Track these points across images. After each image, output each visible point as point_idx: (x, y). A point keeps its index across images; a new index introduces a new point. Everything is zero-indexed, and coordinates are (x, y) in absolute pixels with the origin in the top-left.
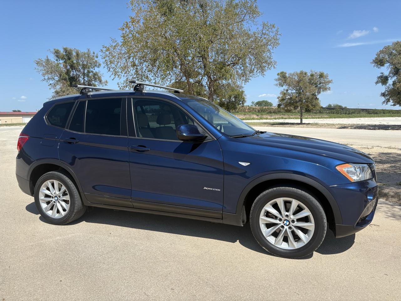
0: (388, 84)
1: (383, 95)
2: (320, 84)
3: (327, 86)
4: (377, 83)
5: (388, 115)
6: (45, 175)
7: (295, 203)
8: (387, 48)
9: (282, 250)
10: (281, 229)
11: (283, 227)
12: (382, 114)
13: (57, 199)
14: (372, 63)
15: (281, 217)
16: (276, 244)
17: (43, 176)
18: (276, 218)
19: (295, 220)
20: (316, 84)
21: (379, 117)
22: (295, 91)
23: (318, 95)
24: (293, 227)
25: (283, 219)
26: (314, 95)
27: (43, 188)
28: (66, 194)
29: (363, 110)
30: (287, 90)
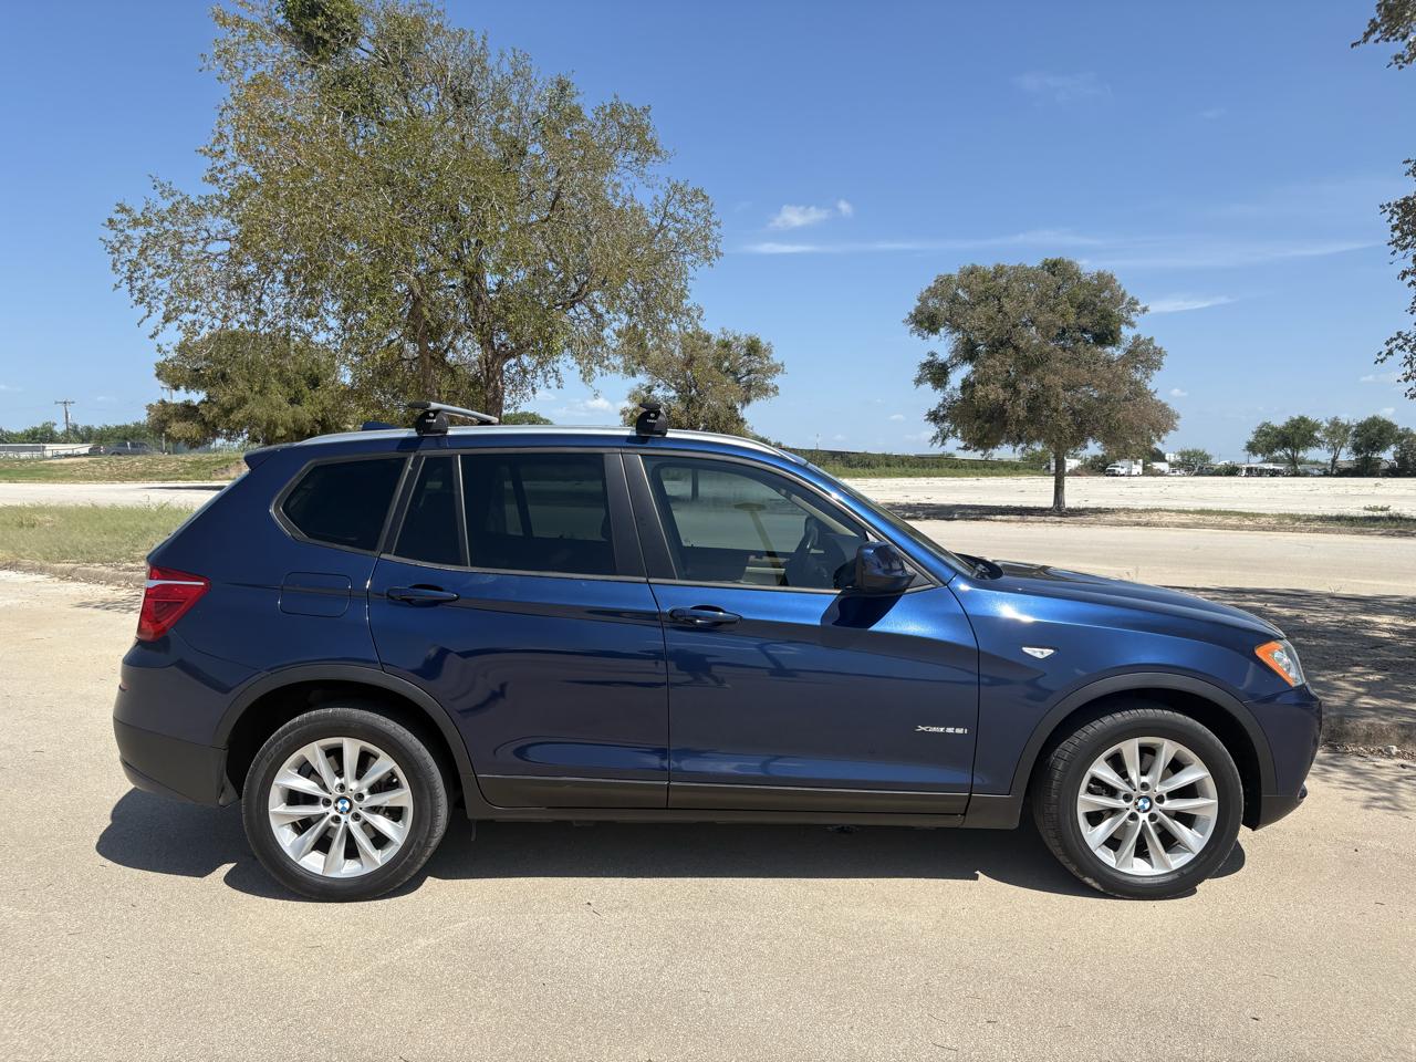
0: (948, 387)
1: (934, 417)
2: (749, 372)
3: (768, 381)
4: (919, 381)
7: (1167, 751)
8: (945, 281)
9: (1140, 880)
10: (1132, 822)
11: (1134, 816)
12: (883, 468)
14: (905, 322)
15: (1130, 790)
16: (1121, 866)
18: (1115, 792)
19: (1166, 795)
20: (735, 373)
21: (875, 475)
22: (672, 393)
23: (743, 407)
24: (1160, 814)
25: (1135, 795)
26: (732, 408)
27: (290, 772)
28: (396, 786)
29: (834, 454)
30: (649, 389)
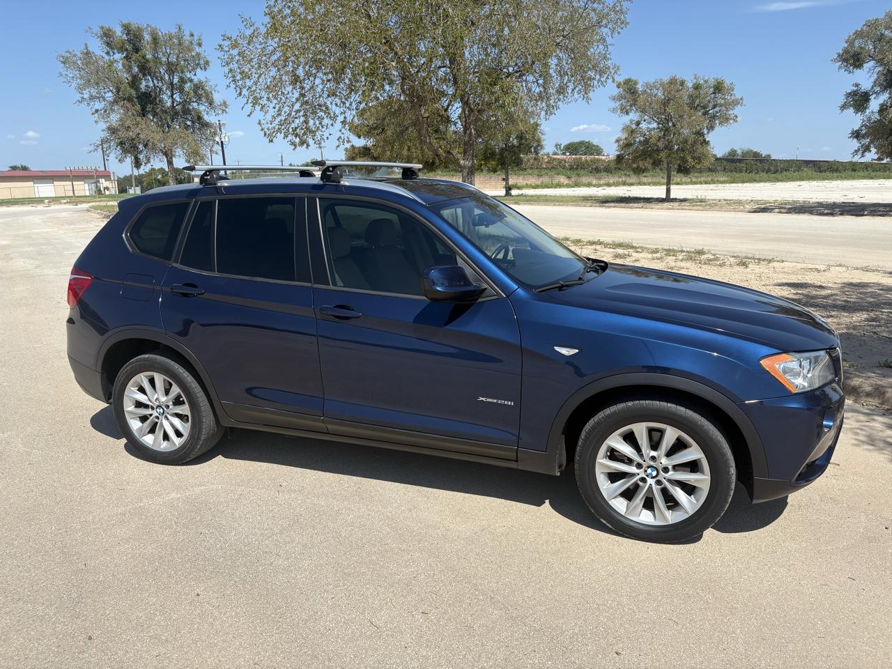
0: (868, 111)
1: (857, 135)
2: (715, 107)
3: (731, 112)
4: (844, 107)
5: (861, 173)
6: (133, 362)
7: (671, 435)
8: (872, 25)
9: (641, 527)
10: (641, 484)
11: (643, 480)
12: (850, 173)
13: (162, 411)
14: (834, 61)
15: (641, 461)
16: (630, 514)
17: (130, 364)
18: (629, 461)
19: (670, 467)
20: (704, 107)
21: (842, 178)
22: (655, 125)
23: (708, 133)
24: (665, 481)
25: (645, 464)
26: (700, 133)
27: (132, 389)
28: (183, 403)
29: (807, 163)
30: (638, 123)
